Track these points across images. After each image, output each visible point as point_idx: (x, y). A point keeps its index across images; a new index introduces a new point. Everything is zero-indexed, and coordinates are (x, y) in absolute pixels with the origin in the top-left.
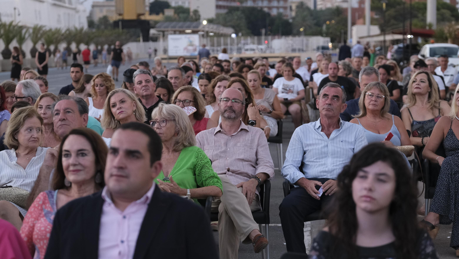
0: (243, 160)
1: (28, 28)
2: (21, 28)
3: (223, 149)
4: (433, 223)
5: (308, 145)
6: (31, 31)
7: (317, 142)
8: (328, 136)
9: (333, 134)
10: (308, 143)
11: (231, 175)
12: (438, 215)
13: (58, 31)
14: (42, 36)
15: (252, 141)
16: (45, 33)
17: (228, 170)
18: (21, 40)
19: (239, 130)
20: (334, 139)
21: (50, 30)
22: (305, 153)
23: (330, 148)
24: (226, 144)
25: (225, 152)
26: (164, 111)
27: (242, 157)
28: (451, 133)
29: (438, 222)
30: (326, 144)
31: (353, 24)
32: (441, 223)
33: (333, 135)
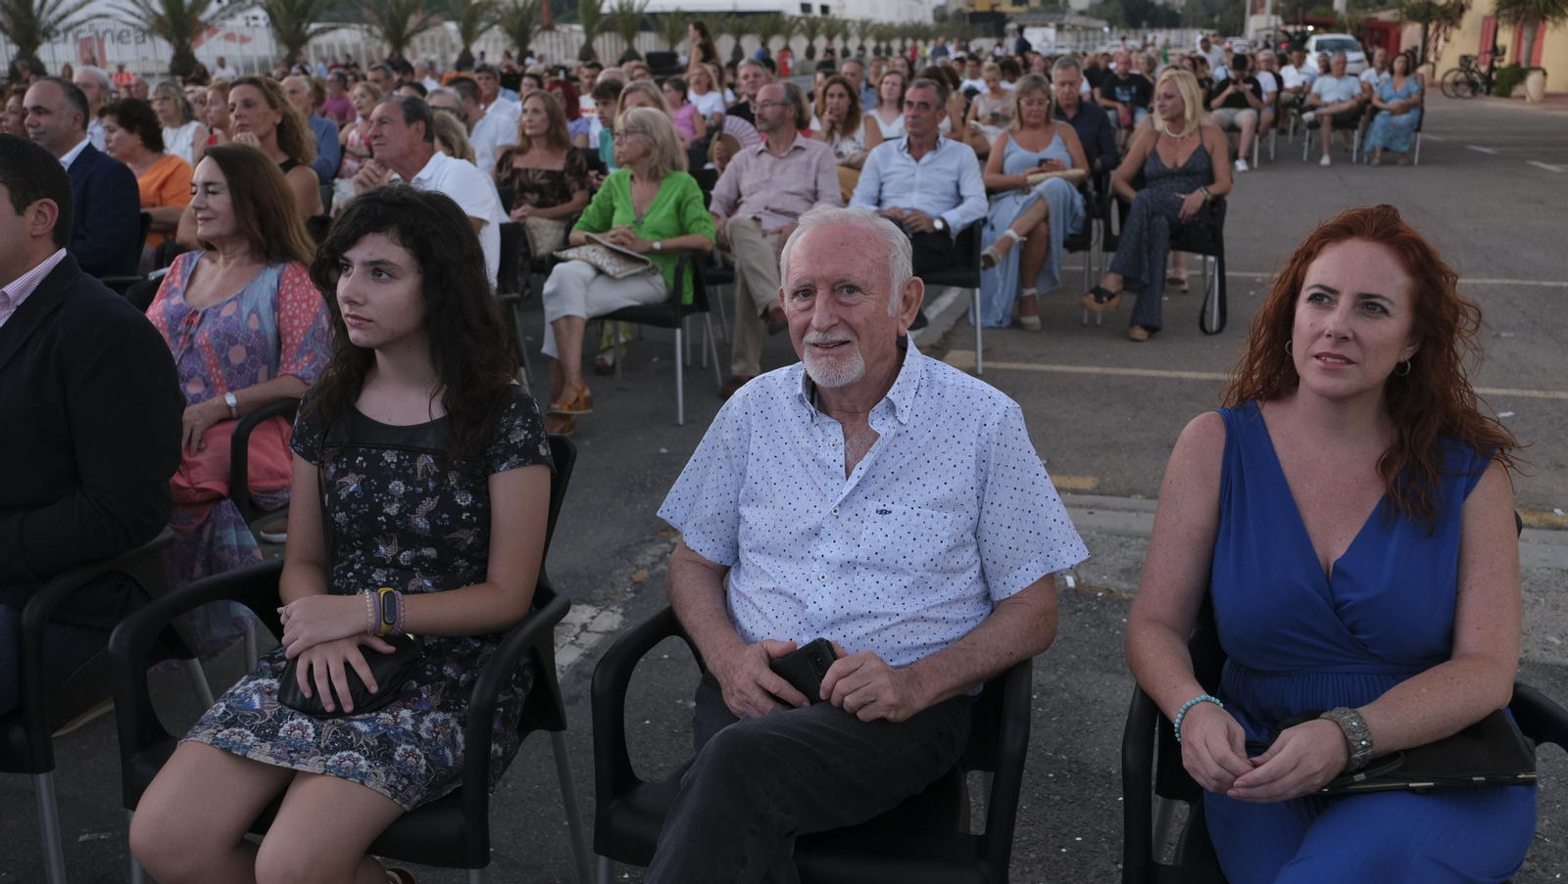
0: (793, 193)
1: (854, 22)
2: (846, 22)
3: (767, 177)
4: (1113, 290)
5: (887, 175)
6: (858, 25)
7: (900, 169)
8: (917, 159)
9: (927, 157)
10: (888, 170)
11: (768, 215)
12: (1120, 277)
13: (891, 25)
14: (871, 30)
15: (808, 165)
16: (876, 26)
17: (766, 208)
18: (846, 37)
19: (791, 148)
20: (925, 165)
21: (881, 25)
22: (882, 184)
23: (919, 178)
24: (771, 169)
25: (768, 181)
26: (629, 118)
27: (792, 189)
28: (1155, 154)
29: (1120, 287)
30: (912, 172)
31: (1254, 12)
32: (1125, 288)
33: (924, 160)
